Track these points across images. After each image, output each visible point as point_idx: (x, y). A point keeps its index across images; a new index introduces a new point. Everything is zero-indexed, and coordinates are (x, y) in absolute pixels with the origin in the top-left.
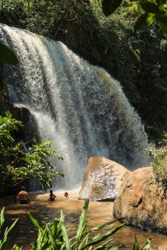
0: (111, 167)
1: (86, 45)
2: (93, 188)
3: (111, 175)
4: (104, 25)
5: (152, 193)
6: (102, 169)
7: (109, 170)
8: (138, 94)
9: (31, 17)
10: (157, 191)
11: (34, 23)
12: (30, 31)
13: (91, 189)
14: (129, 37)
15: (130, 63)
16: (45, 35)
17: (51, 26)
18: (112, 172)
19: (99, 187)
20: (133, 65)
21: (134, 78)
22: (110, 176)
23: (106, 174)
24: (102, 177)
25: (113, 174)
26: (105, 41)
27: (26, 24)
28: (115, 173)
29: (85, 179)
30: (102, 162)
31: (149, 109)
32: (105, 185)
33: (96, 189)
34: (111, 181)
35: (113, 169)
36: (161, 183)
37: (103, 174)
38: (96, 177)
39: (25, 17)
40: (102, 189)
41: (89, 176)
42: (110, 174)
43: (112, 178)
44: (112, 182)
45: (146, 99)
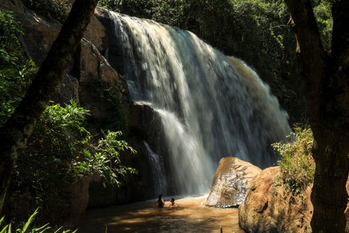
0: (245, 169)
1: (220, 34)
2: (222, 193)
3: (244, 178)
4: (239, 10)
5: (278, 196)
6: (234, 171)
7: (241, 173)
8: (284, 86)
9: (157, 6)
10: (284, 193)
11: (161, 12)
12: (157, 21)
13: (220, 193)
14: (270, 21)
15: (273, 51)
16: (173, 25)
17: (181, 15)
18: (244, 174)
19: (229, 192)
20: (277, 53)
21: (279, 69)
22: (241, 179)
23: (237, 177)
24: (233, 180)
25: (245, 176)
26: (241, 28)
27: (152, 13)
28: (248, 176)
29: (214, 183)
30: (233, 163)
31: (297, 103)
32: (236, 189)
33: (225, 194)
34: (243, 184)
35: (246, 171)
36: (288, 185)
37: (234, 176)
38: (226, 180)
39: (150, 6)
40: (232, 194)
41: (219, 180)
42: (242, 177)
43: (244, 181)
44: (244, 186)
45: (293, 92)
